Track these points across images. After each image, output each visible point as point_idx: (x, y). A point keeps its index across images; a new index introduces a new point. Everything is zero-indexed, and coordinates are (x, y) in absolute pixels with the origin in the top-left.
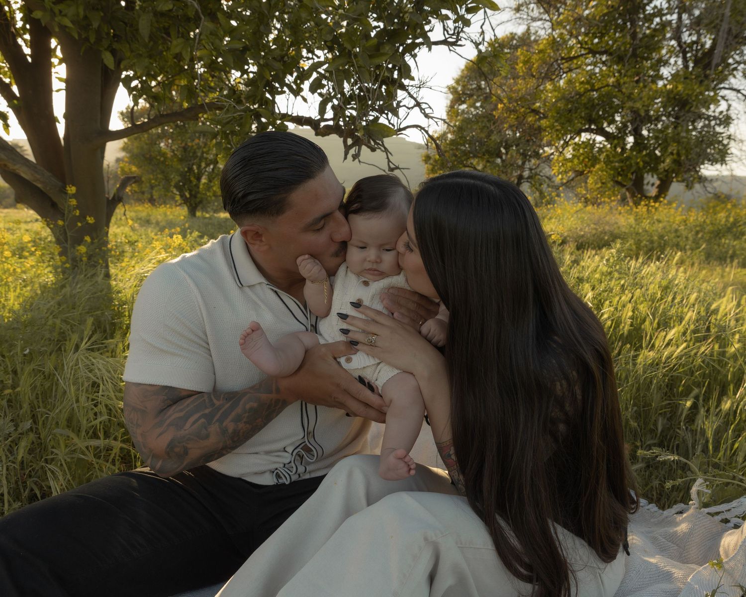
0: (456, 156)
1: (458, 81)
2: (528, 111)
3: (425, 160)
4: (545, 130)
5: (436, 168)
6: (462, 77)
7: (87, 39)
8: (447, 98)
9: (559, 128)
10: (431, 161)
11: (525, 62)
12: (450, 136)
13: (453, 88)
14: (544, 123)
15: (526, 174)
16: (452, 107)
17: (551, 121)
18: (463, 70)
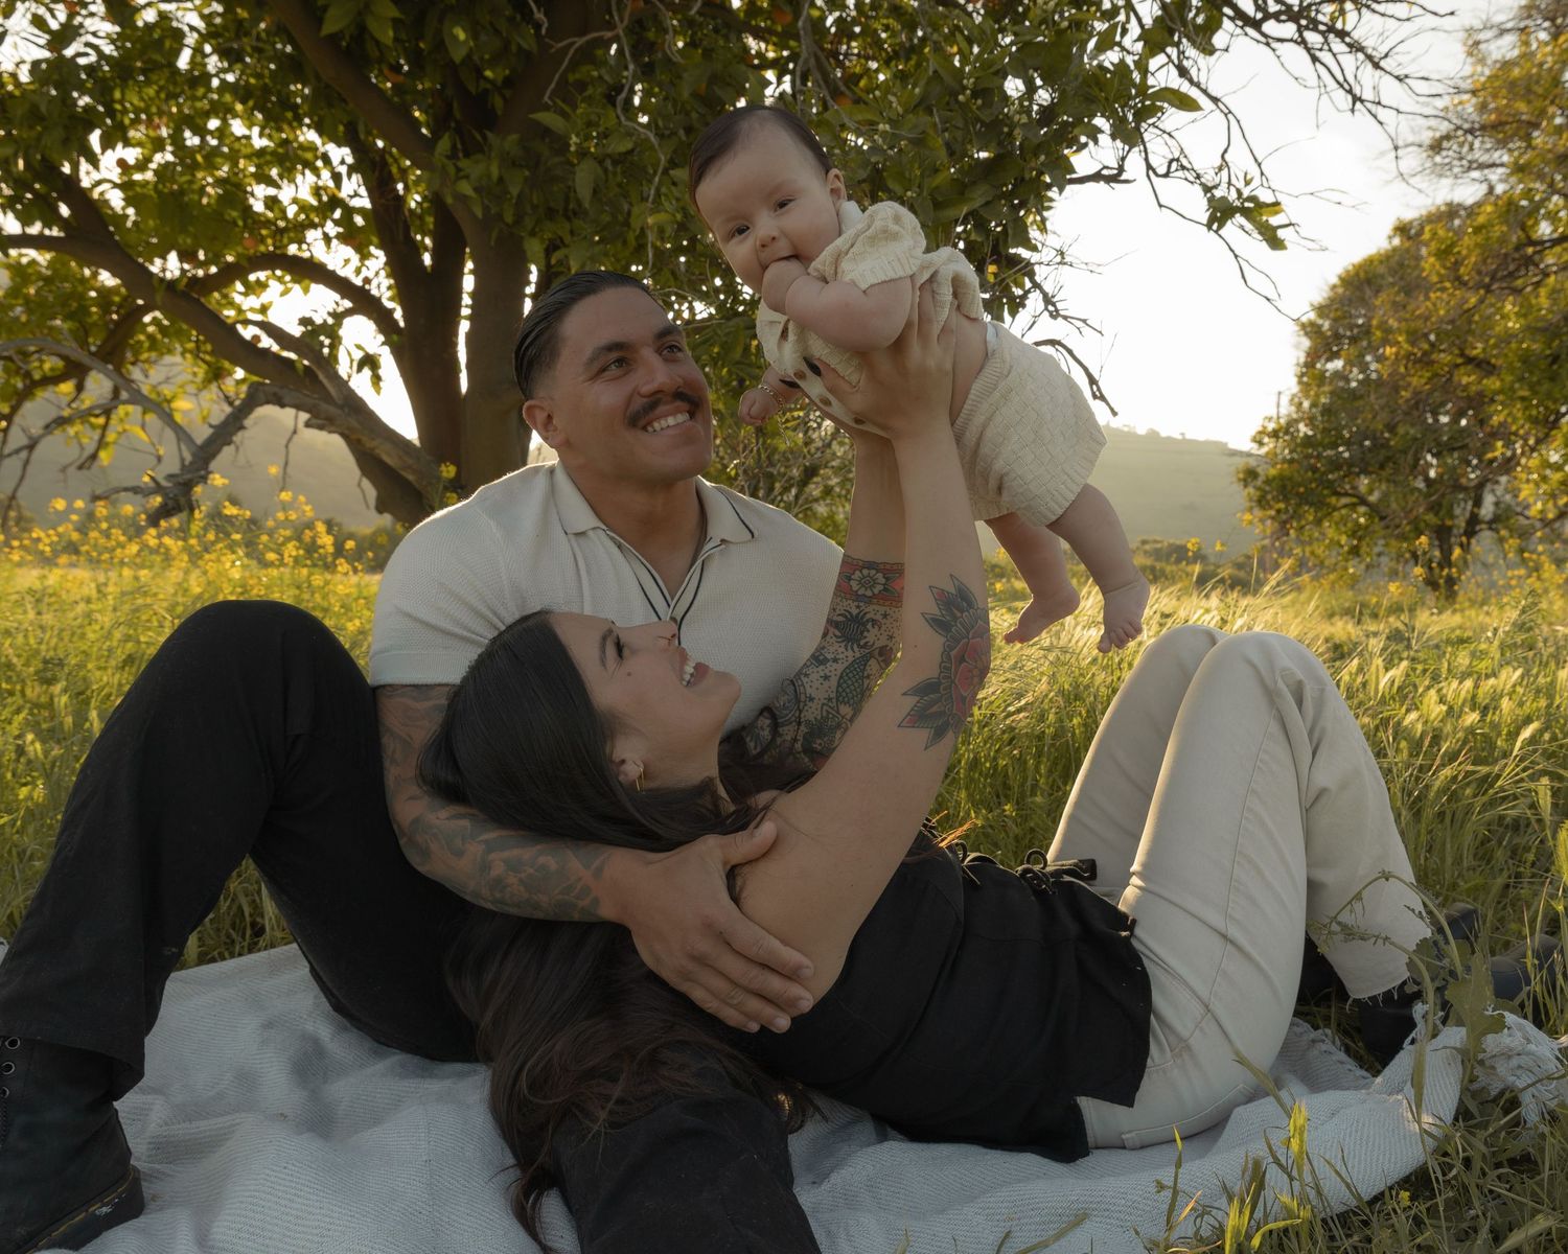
0: (1314, 470)
1: (1321, 310)
2: (1459, 361)
3: (1245, 480)
4: (1492, 401)
5: (1269, 497)
6: (1332, 300)
7: (500, 217)
8: (1297, 346)
9: (1525, 393)
10: (1259, 482)
11: (1443, 254)
12: (1303, 429)
13: (1312, 324)
14: (1493, 383)
15: (1487, 510)
16: (1309, 364)
17: (1509, 378)
18: (1334, 287)
